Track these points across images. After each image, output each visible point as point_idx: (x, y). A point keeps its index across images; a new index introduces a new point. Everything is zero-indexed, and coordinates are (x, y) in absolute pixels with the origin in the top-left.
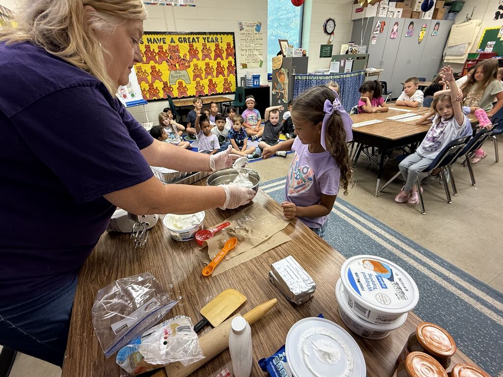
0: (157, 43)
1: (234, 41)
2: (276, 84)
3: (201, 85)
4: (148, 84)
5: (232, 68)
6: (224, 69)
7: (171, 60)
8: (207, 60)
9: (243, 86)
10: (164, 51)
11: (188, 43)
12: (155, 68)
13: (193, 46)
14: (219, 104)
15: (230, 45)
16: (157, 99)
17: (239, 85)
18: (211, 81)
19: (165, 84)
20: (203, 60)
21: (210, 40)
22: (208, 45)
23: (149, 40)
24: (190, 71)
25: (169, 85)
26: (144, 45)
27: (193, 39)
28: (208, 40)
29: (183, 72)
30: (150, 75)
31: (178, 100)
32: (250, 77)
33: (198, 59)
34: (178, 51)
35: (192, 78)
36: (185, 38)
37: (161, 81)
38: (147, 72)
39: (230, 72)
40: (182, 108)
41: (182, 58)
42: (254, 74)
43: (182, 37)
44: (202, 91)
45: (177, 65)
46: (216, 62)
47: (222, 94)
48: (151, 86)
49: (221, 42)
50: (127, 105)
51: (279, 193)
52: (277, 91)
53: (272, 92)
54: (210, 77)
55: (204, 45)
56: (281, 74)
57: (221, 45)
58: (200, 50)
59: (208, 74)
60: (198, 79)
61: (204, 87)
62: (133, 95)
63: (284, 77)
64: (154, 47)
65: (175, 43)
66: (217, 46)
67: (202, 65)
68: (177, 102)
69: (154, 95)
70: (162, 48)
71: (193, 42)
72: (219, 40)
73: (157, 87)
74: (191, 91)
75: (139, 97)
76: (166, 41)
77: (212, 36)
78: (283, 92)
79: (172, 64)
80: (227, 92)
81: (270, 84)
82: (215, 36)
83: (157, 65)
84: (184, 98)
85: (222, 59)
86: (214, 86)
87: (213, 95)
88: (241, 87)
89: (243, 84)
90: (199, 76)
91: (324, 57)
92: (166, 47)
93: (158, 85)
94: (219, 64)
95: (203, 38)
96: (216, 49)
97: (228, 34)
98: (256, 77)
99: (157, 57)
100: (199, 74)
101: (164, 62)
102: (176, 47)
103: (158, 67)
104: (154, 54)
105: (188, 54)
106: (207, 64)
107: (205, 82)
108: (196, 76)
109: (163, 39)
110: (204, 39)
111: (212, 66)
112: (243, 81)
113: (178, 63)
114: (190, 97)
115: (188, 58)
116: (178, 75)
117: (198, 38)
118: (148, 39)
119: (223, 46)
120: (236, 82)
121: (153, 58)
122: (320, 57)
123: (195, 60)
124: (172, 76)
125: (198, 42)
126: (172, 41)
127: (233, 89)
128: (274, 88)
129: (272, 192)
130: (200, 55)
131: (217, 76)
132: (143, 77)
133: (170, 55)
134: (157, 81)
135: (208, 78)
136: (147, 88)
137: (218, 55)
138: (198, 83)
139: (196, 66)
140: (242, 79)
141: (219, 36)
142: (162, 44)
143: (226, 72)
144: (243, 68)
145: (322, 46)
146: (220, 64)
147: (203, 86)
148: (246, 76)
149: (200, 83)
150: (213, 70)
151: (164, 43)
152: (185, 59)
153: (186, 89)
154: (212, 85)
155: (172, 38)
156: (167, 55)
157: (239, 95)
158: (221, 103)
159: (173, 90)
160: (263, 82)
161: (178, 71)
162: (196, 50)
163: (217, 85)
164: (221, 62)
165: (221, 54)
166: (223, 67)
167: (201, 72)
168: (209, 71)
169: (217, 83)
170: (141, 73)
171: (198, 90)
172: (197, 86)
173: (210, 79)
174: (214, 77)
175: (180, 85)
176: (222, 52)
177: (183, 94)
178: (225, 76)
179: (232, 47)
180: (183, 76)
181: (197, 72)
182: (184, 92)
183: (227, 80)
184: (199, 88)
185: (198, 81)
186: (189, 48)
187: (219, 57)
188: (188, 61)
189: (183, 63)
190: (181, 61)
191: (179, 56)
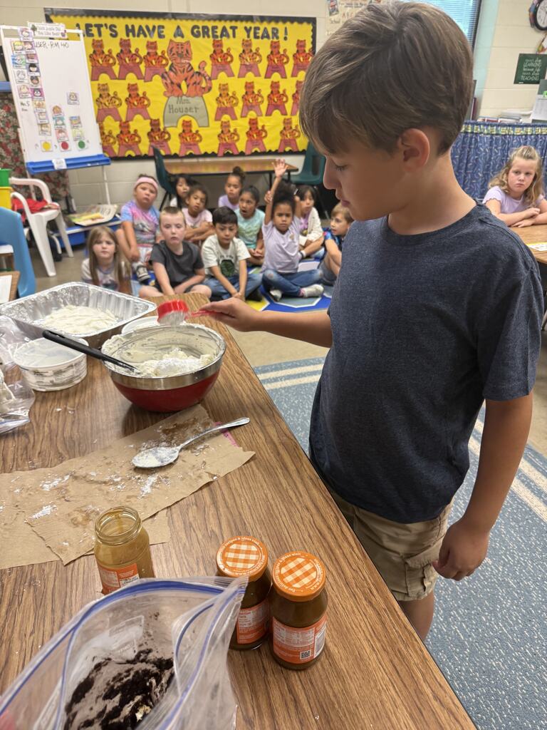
0: (145, 36)
1: (314, 37)
3: (232, 130)
4: (118, 123)
6: (284, 99)
7: (172, 74)
8: (250, 76)
10: (159, 54)
11: (211, 39)
12: (137, 89)
13: (221, 45)
14: (267, 177)
15: (304, 46)
16: (133, 155)
18: (253, 123)
19: (155, 124)
20: (241, 75)
21: (260, 33)
22: (256, 44)
23: (129, 30)
24: (211, 99)
25: (162, 127)
26: (117, 40)
27: (224, 29)
28: (255, 33)
29: (195, 101)
30: (124, 103)
31: (178, 161)
33: (231, 74)
34: (188, 54)
35: (212, 115)
36: (207, 27)
37: (146, 117)
38: (119, 96)
41: (196, 69)
43: (200, 24)
44: (232, 145)
46: (269, 82)
47: (276, 153)
48: (124, 126)
49: (285, 39)
50: (68, 165)
54: (252, 114)
55: (247, 44)
57: (283, 45)
58: (235, 54)
59: (248, 107)
60: (226, 118)
61: (238, 135)
62: (82, 145)
64: (139, 45)
65: (183, 36)
66: (275, 46)
67: (237, 86)
68: (177, 165)
69: (129, 147)
70: (155, 48)
71: (222, 35)
72: (281, 34)
73: (136, 131)
74: (209, 142)
75: (94, 148)
76: (165, 32)
77: (265, 24)
79: (172, 83)
80: (287, 149)
82: (273, 25)
83: (141, 83)
84: (191, 156)
85: (284, 76)
86: (259, 133)
87: (256, 154)
90: (230, 111)
91: (526, 82)
92: (162, 46)
93: (140, 125)
94: (275, 86)
95: (246, 28)
96: (272, 52)
97: (301, 20)
99: (142, 67)
100: (228, 105)
101: (157, 78)
102: (185, 47)
103: (143, 87)
104: (138, 60)
105: (209, 62)
106: (249, 86)
107: (241, 125)
108: (221, 111)
109: (160, 27)
110: (248, 30)
111: (259, 91)
113: (186, 80)
114: (206, 155)
115: (208, 70)
116: (184, 106)
117: (234, 28)
118: (127, 26)
119: (289, 47)
121: (134, 69)
122: (517, 81)
123: (222, 75)
124: (171, 107)
125: (234, 36)
126: (179, 33)
127: (302, 143)
130: (236, 66)
131: (269, 113)
132: (111, 106)
133: (170, 63)
134: (138, 117)
135: (249, 117)
136: (116, 132)
137: (276, 66)
138: (225, 126)
139: (224, 88)
141: (280, 26)
142: (155, 38)
143: (289, 106)
145: (523, 58)
146: (278, 87)
147: (235, 133)
149: (229, 126)
150: (260, 99)
151: (161, 36)
152: (202, 72)
153: (198, 139)
154: (255, 132)
155: (178, 27)
156: (164, 62)
157: (314, 157)
159: (169, 138)
161: (184, 98)
162: (228, 54)
163: (266, 132)
164: (281, 84)
165: (283, 65)
166: (284, 94)
167: (235, 101)
168: (251, 101)
169: (266, 128)
170: (107, 99)
171: (224, 142)
172: (222, 132)
173: (253, 120)
174: (261, 115)
175: (185, 128)
176: (285, 60)
177: (190, 149)
178: (286, 114)
179: (307, 51)
180: (194, 110)
181: (225, 102)
182: (192, 143)
183: (290, 123)
184: (227, 139)
185: (225, 122)
186: (212, 49)
187: (277, 71)
188: (207, 78)
189: (198, 81)
190: (193, 76)
191: (190, 65)
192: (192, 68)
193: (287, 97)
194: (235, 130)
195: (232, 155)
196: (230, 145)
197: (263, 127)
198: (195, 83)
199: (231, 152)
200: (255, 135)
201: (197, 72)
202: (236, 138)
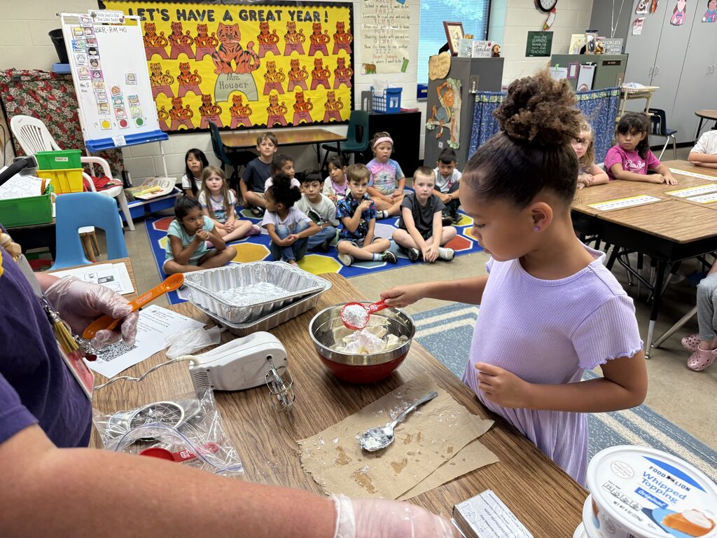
0: (196, 19)
1: (352, 19)
2: (434, 109)
3: (280, 104)
4: (171, 99)
5: (346, 71)
6: (327, 74)
7: (222, 54)
8: (295, 55)
9: (365, 109)
10: (210, 35)
11: (258, 22)
12: (188, 68)
13: (268, 27)
14: (315, 145)
15: (343, 27)
16: (186, 128)
17: (358, 107)
18: (299, 96)
19: (206, 100)
20: (287, 54)
21: (303, 16)
22: (299, 26)
23: (180, 14)
24: (259, 76)
25: (213, 102)
26: (169, 23)
27: (270, 13)
28: (298, 16)
29: (244, 78)
30: (176, 80)
31: (230, 133)
32: (380, 92)
33: (277, 53)
34: (237, 35)
35: (261, 90)
36: (254, 12)
37: (198, 93)
38: (171, 74)
39: (340, 80)
40: (238, 150)
41: (245, 49)
42: (391, 86)
43: (248, 8)
44: (281, 117)
45: (233, 63)
46: (312, 59)
47: (322, 123)
48: (177, 102)
49: (326, 21)
50: (127, 142)
51: (441, 340)
52: (438, 123)
53: (425, 124)
54: (298, 89)
55: (291, 26)
56: (446, 88)
57: (324, 26)
58: (281, 34)
59: (294, 82)
60: (274, 92)
61: (286, 108)
62: (140, 122)
63: (453, 95)
64: (190, 27)
65: (231, 20)
66: (317, 28)
67: (283, 64)
68: (228, 137)
69: (182, 122)
70: (206, 30)
71: (267, 20)
72: (322, 17)
73: (188, 106)
74: (259, 115)
75: (152, 125)
76: (215, 16)
77: (307, 9)
78: (449, 125)
79: (222, 62)
80: (332, 120)
81: (423, 107)
82: (314, 9)
83: (192, 62)
84: (242, 128)
85: (326, 54)
86: (305, 106)
87: (303, 125)
88: (361, 113)
89: (365, 104)
90: (277, 86)
91: (535, 55)
92: (212, 28)
93: (192, 101)
94: (318, 63)
95: (289, 12)
96: (314, 33)
97: (339, 5)
98: (395, 93)
99: (194, 47)
100: (276, 81)
101: (208, 57)
102: (234, 29)
103: (194, 66)
104: (189, 41)
105: (257, 42)
106: (295, 64)
107: (288, 99)
108: (269, 87)
109: (209, 11)
110: (292, 14)
111: (304, 68)
112: (366, 100)
113: (235, 59)
114: (256, 127)
115: (256, 49)
116: (234, 82)
117: (279, 12)
118: (178, 11)
119: (329, 28)
120: (353, 100)
121: (185, 49)
122: (528, 55)
123: (269, 54)
124: (222, 84)
125: (279, 19)
126: (227, 16)
127: (345, 114)
128: (430, 116)
129: (426, 337)
130: (281, 45)
131: (313, 88)
132: (163, 84)
133: (220, 43)
134: (190, 93)
135: (295, 91)
136: (169, 107)
137: (318, 44)
138: (273, 100)
139: (271, 66)
140: (364, 94)
141: (321, 10)
142: (206, 21)
143: (331, 80)
144: (368, 73)
145: (532, 35)
146: (321, 63)
147: (283, 106)
148: (372, 88)
149: (277, 100)
150: (305, 75)
151: (211, 19)
152: (250, 51)
153: (248, 112)
154: (302, 105)
155: (227, 11)
156: (214, 43)
157: (357, 126)
158: (318, 143)
159: (221, 112)
160: (409, 102)
161: (234, 75)
162: (274, 35)
163: (311, 105)
164: (323, 60)
165: (324, 44)
166: (327, 70)
167: (281, 77)
168: (296, 76)
169: (311, 101)
170: (160, 77)
171: (273, 114)
172: (271, 105)
173: (299, 94)
174: (307, 89)
175: (236, 103)
176: (326, 40)
177: (241, 121)
178: (329, 88)
179: (346, 32)
180: (244, 86)
181: (273, 78)
182: (243, 116)
183: (334, 96)
184: (275, 112)
185: (274, 97)
186: (260, 31)
187: (319, 50)
188: (255, 56)
189: (246, 60)
190: (242, 54)
191: (239, 45)
192: (241, 48)
193: (329, 73)
194: (283, 104)
195: (281, 127)
196: (278, 117)
197: (309, 100)
198: (244, 61)
199: (279, 124)
200: (301, 108)
201: (245, 51)
202: (284, 110)
